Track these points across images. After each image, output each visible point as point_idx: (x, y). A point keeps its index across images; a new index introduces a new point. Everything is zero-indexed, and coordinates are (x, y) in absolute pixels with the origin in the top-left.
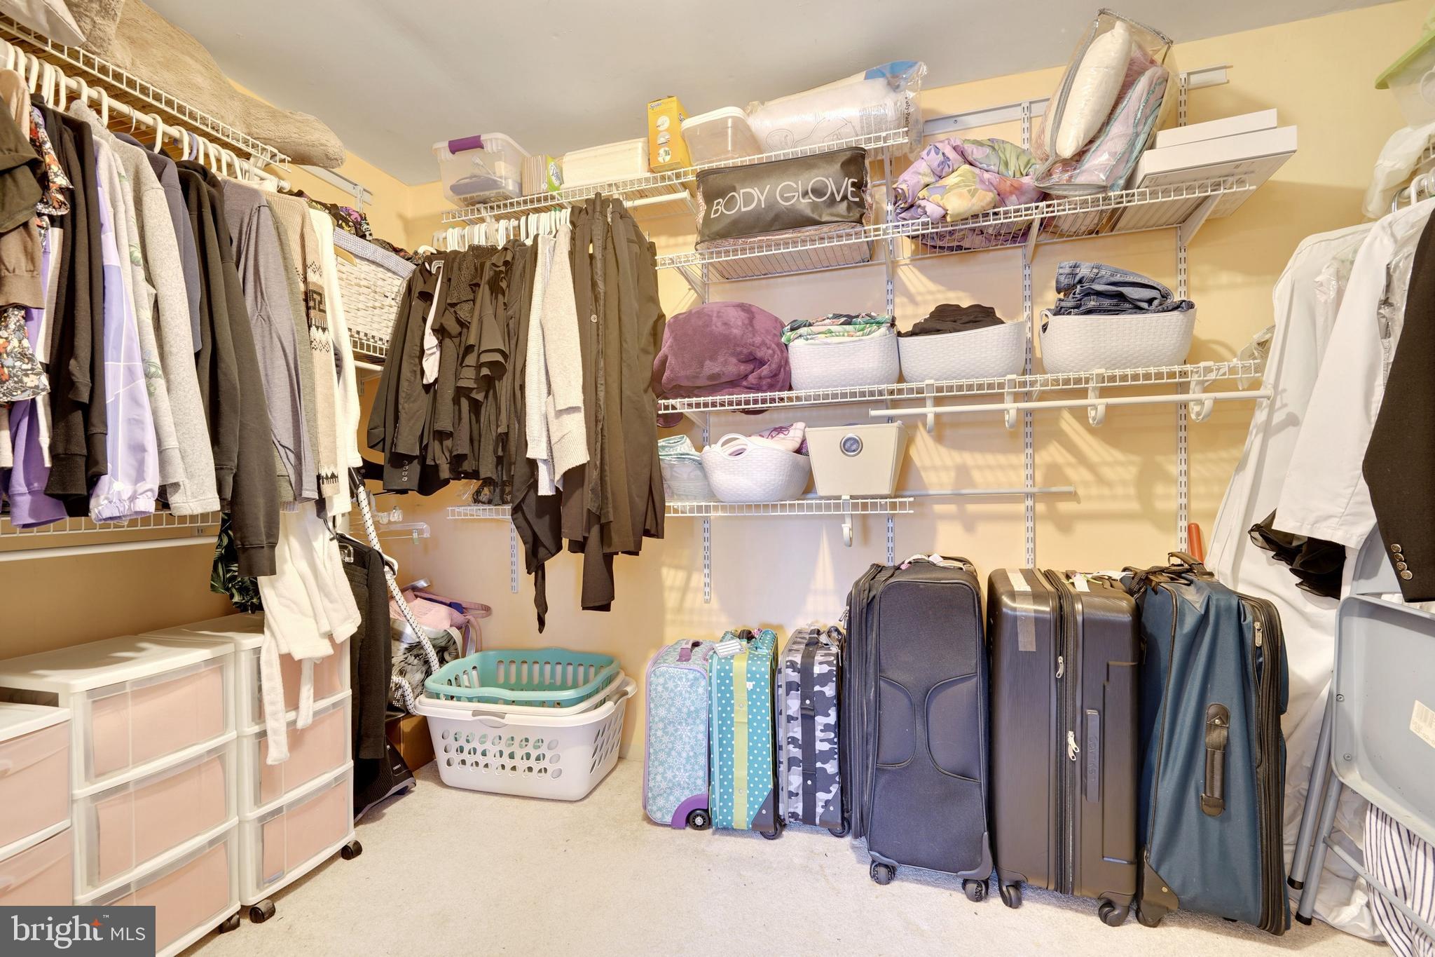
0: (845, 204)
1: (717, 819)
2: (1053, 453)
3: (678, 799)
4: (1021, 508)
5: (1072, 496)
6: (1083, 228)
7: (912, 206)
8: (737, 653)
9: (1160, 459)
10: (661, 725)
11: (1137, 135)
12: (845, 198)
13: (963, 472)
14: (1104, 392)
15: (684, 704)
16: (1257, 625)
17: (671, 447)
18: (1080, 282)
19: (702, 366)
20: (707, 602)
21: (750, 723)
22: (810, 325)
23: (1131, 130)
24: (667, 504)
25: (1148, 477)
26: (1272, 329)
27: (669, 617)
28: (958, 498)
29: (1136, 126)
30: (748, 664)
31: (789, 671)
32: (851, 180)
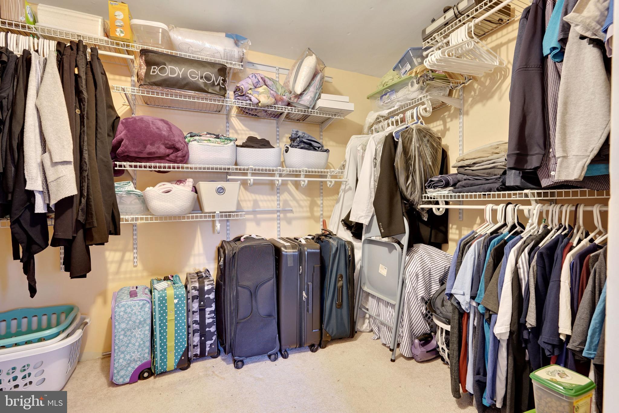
0: (218, 87)
1: (159, 369)
2: (285, 196)
3: (133, 368)
4: (275, 216)
5: (291, 211)
6: (297, 118)
7: (243, 95)
8: (167, 287)
9: (316, 199)
10: (123, 333)
11: (317, 93)
12: (219, 84)
13: (256, 202)
14: (306, 176)
15: (137, 318)
16: (349, 249)
17: (123, 187)
18: (299, 137)
19: (145, 147)
20: (135, 266)
21: (176, 318)
22: (200, 136)
23: (315, 91)
24: (121, 217)
25: (313, 204)
26: (345, 161)
27: (110, 277)
28: (254, 212)
29: (317, 90)
30: (174, 291)
31: (193, 291)
32: (222, 78)
